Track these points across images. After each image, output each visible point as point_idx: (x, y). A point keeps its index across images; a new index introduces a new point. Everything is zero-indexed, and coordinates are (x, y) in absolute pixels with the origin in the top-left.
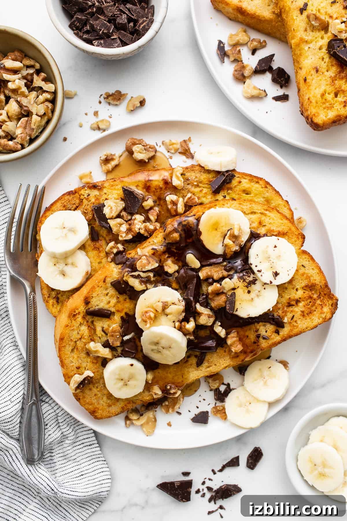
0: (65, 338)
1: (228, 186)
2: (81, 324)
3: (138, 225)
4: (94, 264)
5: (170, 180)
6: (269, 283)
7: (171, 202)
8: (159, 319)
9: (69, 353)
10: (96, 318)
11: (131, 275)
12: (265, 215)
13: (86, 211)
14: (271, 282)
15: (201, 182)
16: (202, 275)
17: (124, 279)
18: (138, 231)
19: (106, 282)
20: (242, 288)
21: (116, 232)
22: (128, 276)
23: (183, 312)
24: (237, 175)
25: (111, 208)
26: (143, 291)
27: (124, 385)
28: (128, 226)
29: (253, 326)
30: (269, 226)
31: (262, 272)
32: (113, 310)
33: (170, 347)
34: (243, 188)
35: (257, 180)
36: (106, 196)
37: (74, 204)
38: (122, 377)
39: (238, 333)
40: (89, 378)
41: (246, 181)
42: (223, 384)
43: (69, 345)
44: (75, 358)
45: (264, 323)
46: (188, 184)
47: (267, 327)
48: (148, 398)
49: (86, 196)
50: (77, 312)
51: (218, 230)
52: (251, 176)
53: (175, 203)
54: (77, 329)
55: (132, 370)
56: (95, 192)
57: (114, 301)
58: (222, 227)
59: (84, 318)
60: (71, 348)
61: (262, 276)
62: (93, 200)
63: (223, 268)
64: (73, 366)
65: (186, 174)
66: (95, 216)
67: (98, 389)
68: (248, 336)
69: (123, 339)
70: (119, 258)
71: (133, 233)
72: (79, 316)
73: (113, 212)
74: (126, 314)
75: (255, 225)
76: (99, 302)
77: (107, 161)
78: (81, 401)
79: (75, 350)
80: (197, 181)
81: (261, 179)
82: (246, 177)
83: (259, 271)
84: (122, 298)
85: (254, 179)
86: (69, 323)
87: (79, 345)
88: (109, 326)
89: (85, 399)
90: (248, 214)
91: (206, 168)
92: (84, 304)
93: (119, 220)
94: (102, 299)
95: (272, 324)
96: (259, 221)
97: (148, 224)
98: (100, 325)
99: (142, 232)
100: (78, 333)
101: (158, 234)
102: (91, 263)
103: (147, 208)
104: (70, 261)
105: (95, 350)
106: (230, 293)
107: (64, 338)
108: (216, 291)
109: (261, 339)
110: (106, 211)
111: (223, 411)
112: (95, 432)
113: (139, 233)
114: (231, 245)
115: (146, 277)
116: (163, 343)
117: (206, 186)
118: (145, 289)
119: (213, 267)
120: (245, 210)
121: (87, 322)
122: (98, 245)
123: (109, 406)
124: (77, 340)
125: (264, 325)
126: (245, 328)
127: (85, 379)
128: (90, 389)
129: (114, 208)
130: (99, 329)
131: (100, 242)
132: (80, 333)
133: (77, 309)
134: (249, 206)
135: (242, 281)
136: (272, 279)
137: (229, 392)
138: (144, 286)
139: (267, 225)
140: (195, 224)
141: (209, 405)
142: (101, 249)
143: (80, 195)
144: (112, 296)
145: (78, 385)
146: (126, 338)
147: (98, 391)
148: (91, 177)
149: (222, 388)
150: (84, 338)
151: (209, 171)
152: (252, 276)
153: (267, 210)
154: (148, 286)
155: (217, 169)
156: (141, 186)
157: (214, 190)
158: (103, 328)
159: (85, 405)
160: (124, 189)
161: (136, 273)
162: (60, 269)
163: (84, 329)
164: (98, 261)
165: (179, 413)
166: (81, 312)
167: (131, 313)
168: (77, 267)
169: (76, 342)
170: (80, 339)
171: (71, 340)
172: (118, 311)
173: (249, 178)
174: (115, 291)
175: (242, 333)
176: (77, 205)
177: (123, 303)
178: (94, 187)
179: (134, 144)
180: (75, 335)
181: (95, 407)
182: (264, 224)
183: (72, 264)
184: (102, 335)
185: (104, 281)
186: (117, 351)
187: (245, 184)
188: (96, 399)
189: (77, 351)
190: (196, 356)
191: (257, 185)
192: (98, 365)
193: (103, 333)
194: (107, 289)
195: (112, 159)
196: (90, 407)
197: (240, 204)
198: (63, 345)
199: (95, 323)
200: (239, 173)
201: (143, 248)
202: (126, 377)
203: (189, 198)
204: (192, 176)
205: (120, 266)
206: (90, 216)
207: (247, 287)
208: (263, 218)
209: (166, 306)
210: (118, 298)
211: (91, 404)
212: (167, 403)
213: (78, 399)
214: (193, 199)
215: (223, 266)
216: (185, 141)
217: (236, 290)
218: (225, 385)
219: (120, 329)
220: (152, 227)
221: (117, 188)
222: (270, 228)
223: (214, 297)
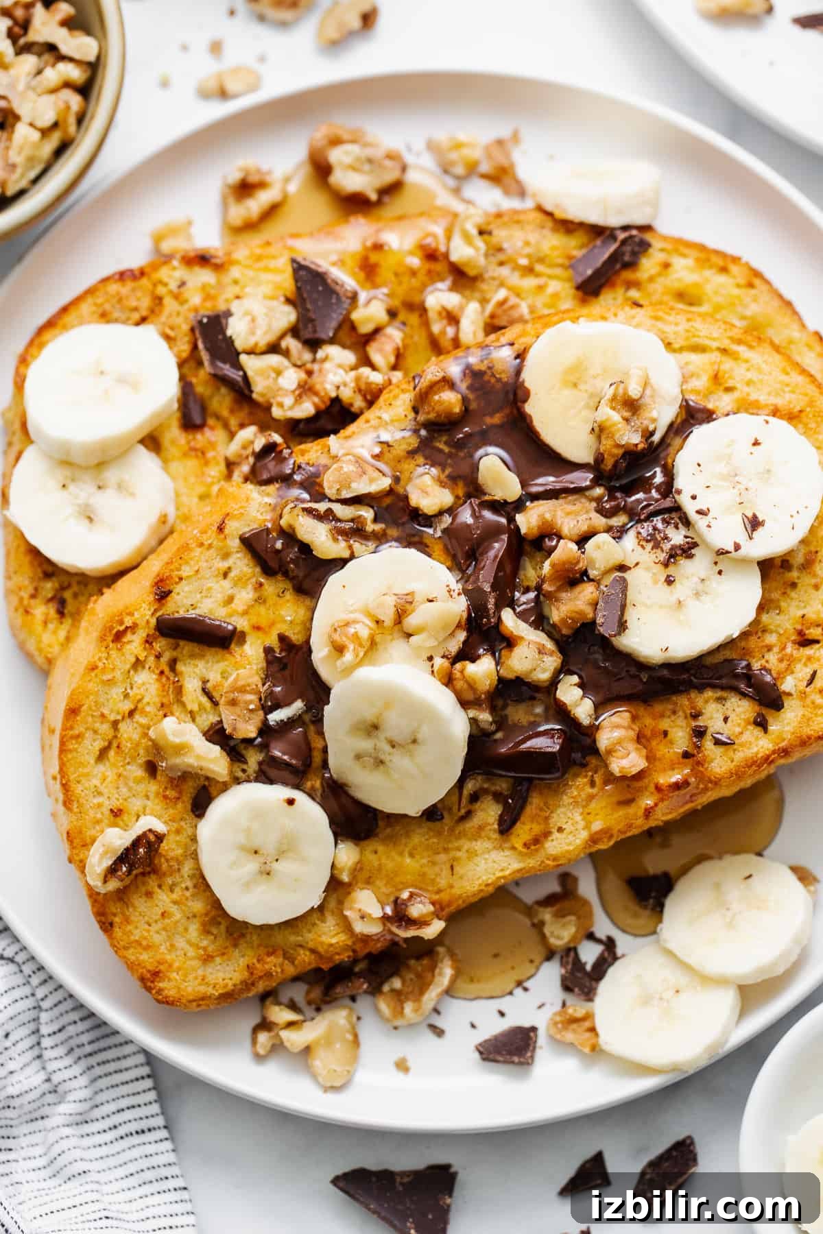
0: (84, 708)
1: (627, 275)
2: (138, 664)
3: (335, 374)
4: (184, 499)
5: (443, 249)
6: (731, 548)
7: (440, 313)
8: (386, 648)
9: (92, 762)
10: (187, 647)
11: (304, 509)
12: (735, 356)
13: (171, 333)
14: (737, 547)
15: (541, 260)
16: (527, 521)
17: (283, 522)
18: (333, 395)
19: (226, 531)
20: (648, 569)
21: (263, 395)
22: (296, 511)
23: (459, 626)
24: (656, 244)
25: (253, 320)
26: (341, 563)
27: (261, 873)
28: (303, 376)
29: (683, 701)
30: (746, 389)
31: (711, 515)
32: (242, 624)
33: (414, 741)
34: (677, 285)
35: (721, 263)
36: (236, 290)
37: (136, 309)
38: (256, 843)
39: (634, 718)
40: (152, 838)
41: (689, 262)
42: (591, 937)
43: (95, 732)
44: (109, 779)
45: (719, 693)
46: (501, 264)
47: (728, 704)
48: (334, 941)
49: (173, 286)
50: (128, 621)
51: (582, 387)
52: (702, 248)
53: (452, 318)
54: (124, 681)
55: (288, 820)
56: (204, 276)
57: (245, 596)
58: (595, 377)
59: (148, 641)
60: (99, 744)
61: (709, 526)
62: (196, 300)
63: (594, 504)
64: (100, 806)
65: (495, 232)
66: (201, 345)
67: (175, 896)
68: (665, 733)
69: (265, 721)
70: (271, 466)
71: (316, 400)
72: (134, 637)
73: (259, 332)
74: (282, 638)
75: (701, 383)
76: (199, 596)
77: (245, 188)
78: (118, 932)
79: (112, 753)
80: (529, 256)
81: (736, 260)
82: (686, 251)
83: (699, 512)
84: (271, 588)
85: (715, 260)
86: (100, 659)
87: (125, 736)
88: (225, 676)
89: (130, 927)
90: (681, 349)
91: (559, 214)
92: (151, 598)
93: (274, 360)
94: (209, 589)
95: (744, 695)
96: (711, 373)
97: (365, 371)
98: (197, 670)
99: (347, 394)
100: (126, 696)
101: (395, 397)
102: (177, 495)
103: (365, 329)
104: (112, 475)
105: (177, 740)
106: (608, 580)
107: (81, 706)
108: (564, 563)
109: (708, 744)
110: (237, 329)
111: (587, 1024)
112: (150, 1059)
113: (336, 400)
114: (615, 425)
115: (352, 520)
116: (395, 724)
117: (558, 271)
118: (346, 554)
119: (560, 501)
120: (671, 338)
121: (158, 657)
122: (200, 439)
123: (207, 959)
124: (119, 717)
125: (720, 700)
126: (658, 708)
127: (136, 843)
128: (149, 894)
129: (262, 322)
130: (191, 686)
131: (208, 432)
132: (131, 694)
133: (131, 614)
134: (683, 326)
135: (649, 546)
136: (742, 537)
137: (611, 964)
138: (343, 544)
139: (738, 386)
140: (512, 371)
141: (540, 1007)
142: (210, 454)
143: (155, 285)
144: (240, 582)
145: (115, 863)
146: (276, 716)
147: (175, 902)
148: (189, 237)
149: (589, 954)
150: (143, 712)
151: (567, 226)
152: (683, 531)
153: (739, 342)
154: (357, 546)
155: (594, 217)
156: (350, 263)
157: (580, 280)
158: (205, 682)
159: (126, 948)
160: (298, 263)
161: (322, 507)
162: (80, 501)
163: (147, 683)
164: (201, 490)
165: (438, 1032)
166: (142, 623)
167: (296, 637)
168: (133, 495)
169: (115, 724)
170: (131, 713)
171: (103, 715)
172: (257, 628)
173: (695, 253)
174: (251, 565)
175: (648, 721)
176: (144, 313)
177: (275, 604)
178: (202, 259)
179: (336, 142)
180: (116, 704)
181: (158, 957)
182: (730, 383)
183: (120, 487)
184: (200, 705)
185: (221, 529)
186: (246, 762)
187: (684, 271)
188: (164, 929)
189: (117, 753)
190: (498, 797)
191: (721, 279)
192: (180, 806)
193: (204, 700)
194: (226, 556)
195: (262, 185)
196: (144, 957)
197: (656, 318)
198: (76, 732)
199: (180, 667)
200: (665, 238)
201: (347, 438)
202: (269, 843)
203: (502, 303)
204: (514, 240)
205: (272, 489)
206: (184, 347)
207: (666, 565)
208: (727, 364)
209: (408, 606)
210: (261, 585)
211: (147, 948)
212: (397, 983)
213: (107, 926)
214: (512, 307)
215: (592, 499)
216: (500, 143)
217: (629, 572)
218: (599, 941)
219: (260, 685)
220: (376, 378)
221: (273, 264)
222: (748, 394)
223: (559, 589)
